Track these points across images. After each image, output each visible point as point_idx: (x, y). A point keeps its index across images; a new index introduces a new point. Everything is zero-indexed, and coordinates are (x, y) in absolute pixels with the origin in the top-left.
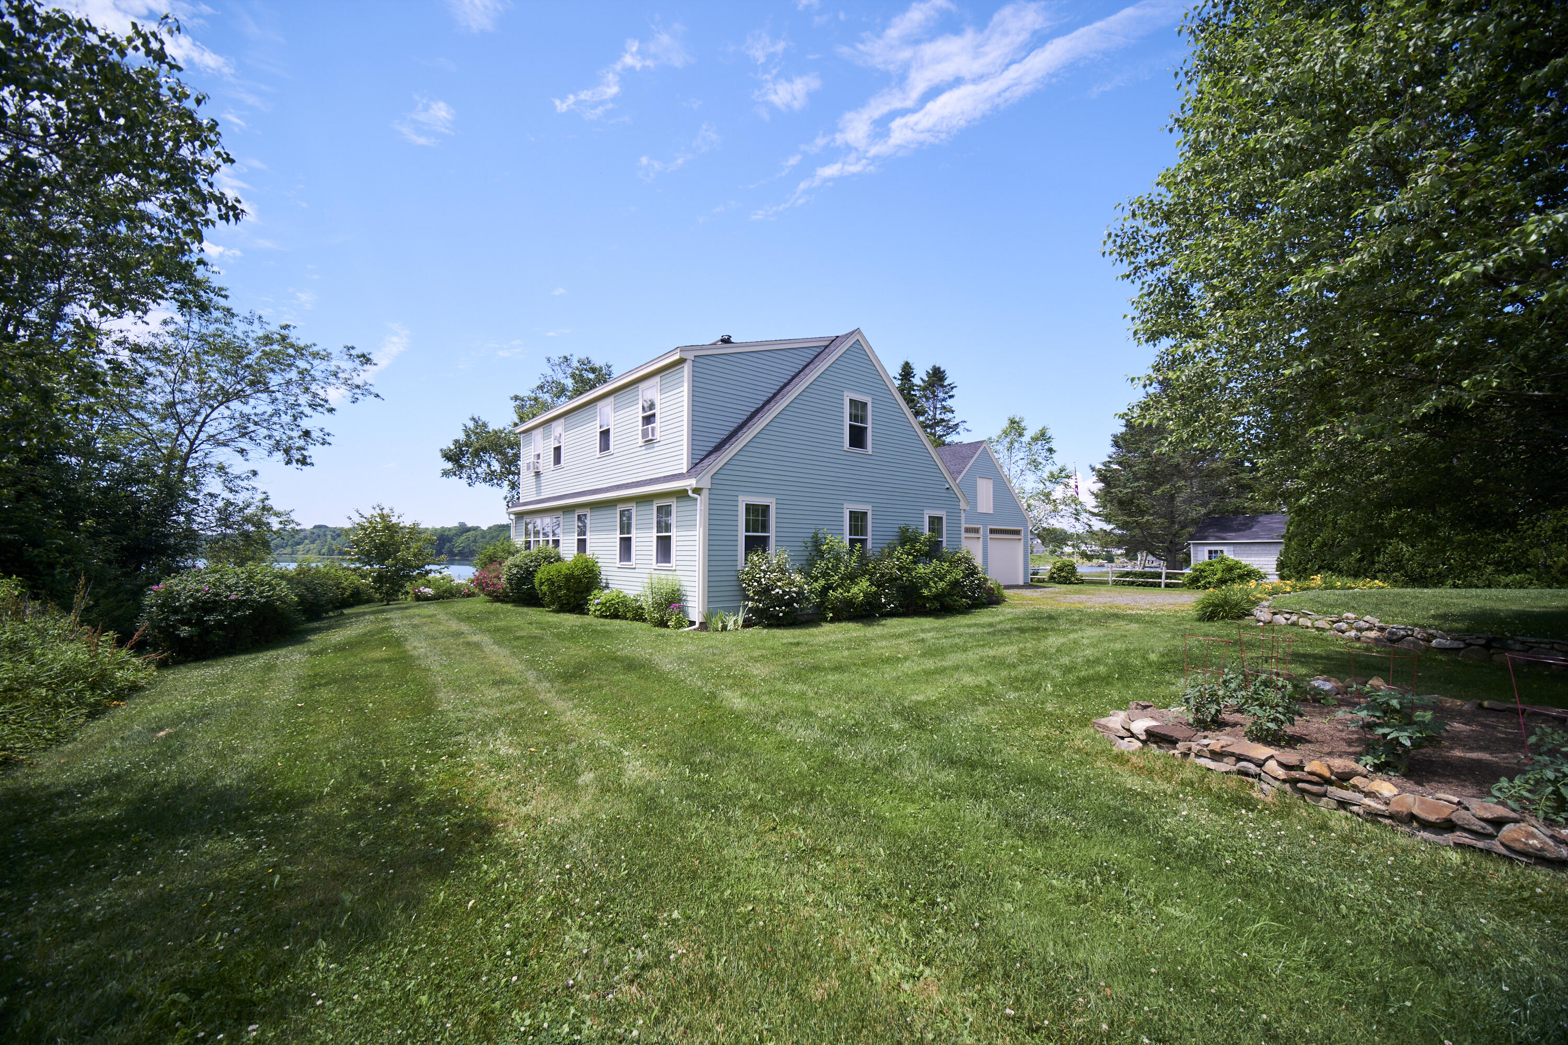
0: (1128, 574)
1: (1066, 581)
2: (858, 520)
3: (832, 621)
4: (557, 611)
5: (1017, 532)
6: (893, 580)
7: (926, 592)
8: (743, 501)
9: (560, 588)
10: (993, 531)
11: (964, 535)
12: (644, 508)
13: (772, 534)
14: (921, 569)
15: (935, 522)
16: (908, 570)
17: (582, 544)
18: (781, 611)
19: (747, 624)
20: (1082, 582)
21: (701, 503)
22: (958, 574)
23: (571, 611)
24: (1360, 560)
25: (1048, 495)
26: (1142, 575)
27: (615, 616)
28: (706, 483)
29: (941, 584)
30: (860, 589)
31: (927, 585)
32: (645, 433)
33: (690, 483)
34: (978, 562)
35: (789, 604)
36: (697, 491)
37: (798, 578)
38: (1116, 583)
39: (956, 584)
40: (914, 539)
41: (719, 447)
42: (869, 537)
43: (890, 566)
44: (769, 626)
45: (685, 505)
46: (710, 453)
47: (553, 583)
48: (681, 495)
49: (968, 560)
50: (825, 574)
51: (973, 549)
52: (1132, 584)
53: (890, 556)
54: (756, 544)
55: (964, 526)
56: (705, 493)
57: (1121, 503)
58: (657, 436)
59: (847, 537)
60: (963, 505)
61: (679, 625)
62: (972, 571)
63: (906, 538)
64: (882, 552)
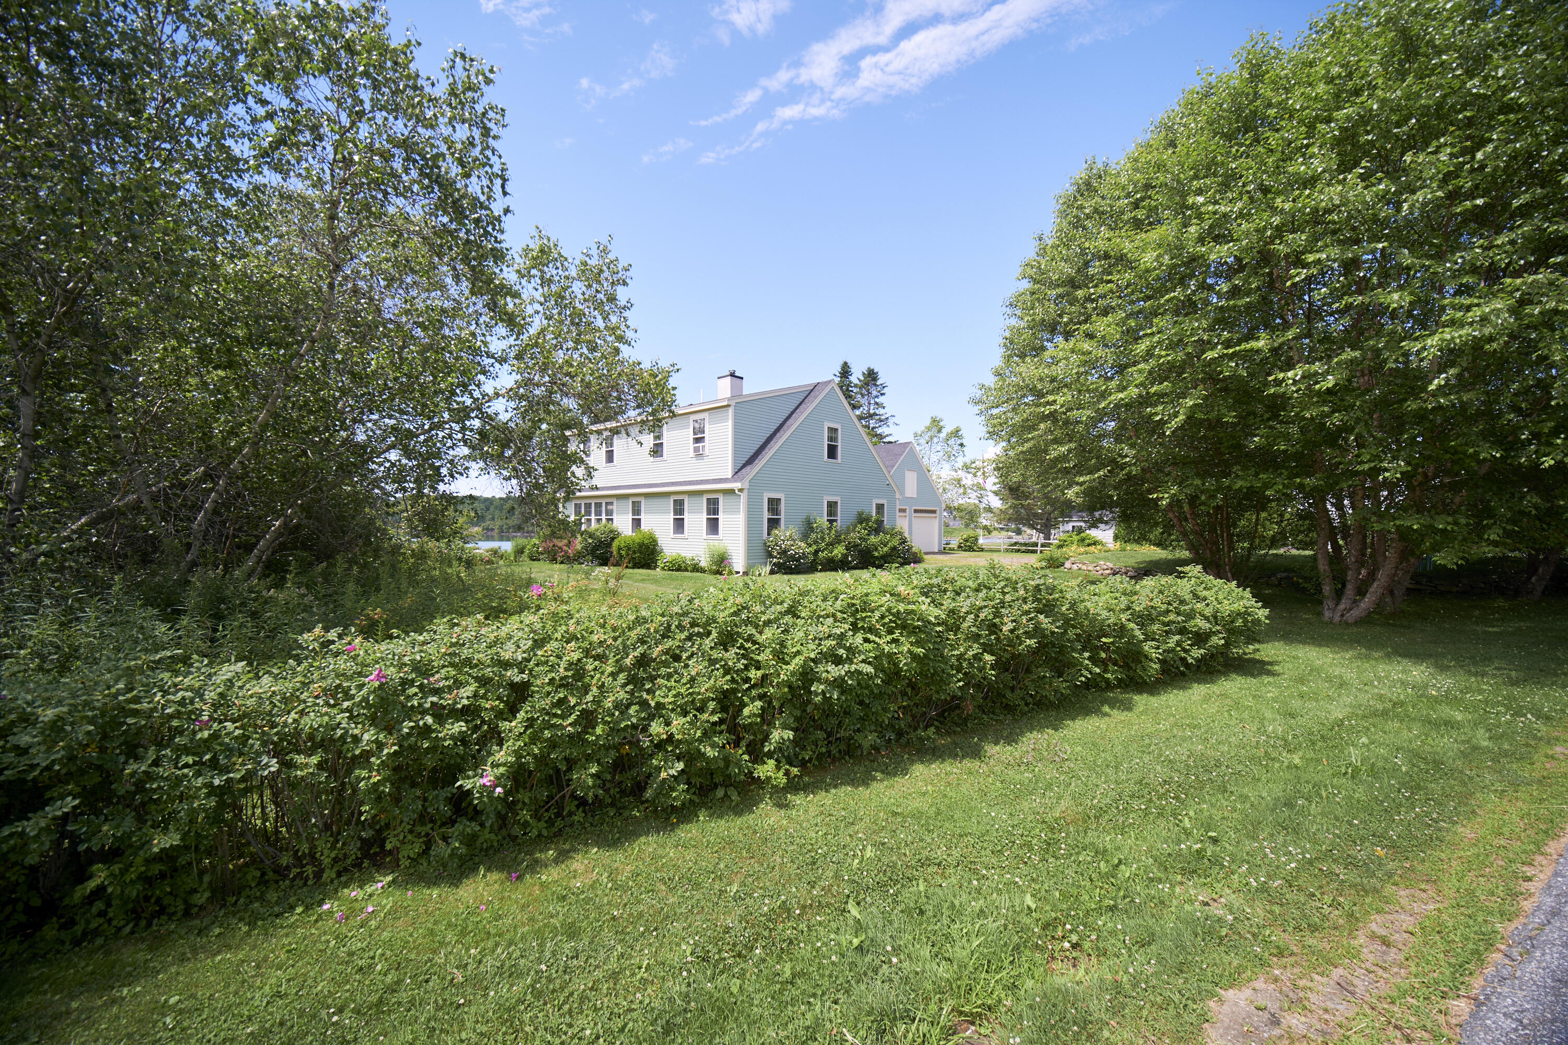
0: (1016, 544)
1: (970, 549)
2: (832, 506)
3: (821, 571)
4: (633, 568)
5: (934, 512)
6: (856, 546)
7: (876, 554)
8: (767, 496)
9: (634, 552)
10: (916, 511)
11: (898, 514)
12: (696, 499)
13: (782, 517)
14: (873, 539)
15: (880, 508)
16: (865, 540)
17: (637, 523)
18: (793, 564)
19: (772, 572)
20: (982, 550)
21: (743, 497)
22: (895, 542)
23: (642, 567)
24: (1162, 533)
25: (959, 481)
26: (1025, 545)
27: (679, 570)
28: (746, 486)
29: (885, 549)
30: (839, 551)
31: (876, 549)
32: (696, 450)
33: (736, 485)
34: (906, 535)
35: (798, 560)
36: (741, 490)
37: (803, 545)
38: (1007, 550)
39: (894, 548)
40: (868, 520)
41: (751, 461)
42: (839, 518)
43: (854, 537)
44: (786, 573)
45: (730, 499)
46: (744, 466)
47: (629, 549)
48: (731, 492)
49: (901, 533)
50: (816, 542)
51: (902, 524)
52: (1018, 551)
53: (854, 531)
54: (773, 523)
55: (898, 507)
56: (746, 492)
57: (1011, 489)
58: (707, 452)
59: (826, 518)
60: (898, 496)
61: (730, 573)
62: (903, 541)
63: (862, 519)
64: (848, 528)
